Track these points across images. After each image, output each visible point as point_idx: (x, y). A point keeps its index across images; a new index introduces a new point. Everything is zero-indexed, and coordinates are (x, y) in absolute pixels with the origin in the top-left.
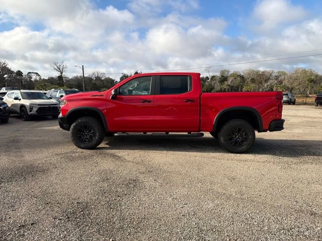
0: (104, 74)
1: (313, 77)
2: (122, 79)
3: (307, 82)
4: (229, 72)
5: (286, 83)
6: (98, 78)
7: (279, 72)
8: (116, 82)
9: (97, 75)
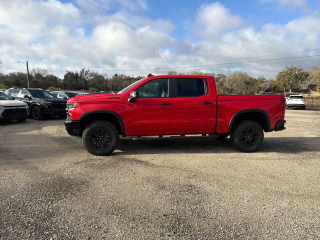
0: (46, 71)
1: (248, 80)
2: (66, 76)
3: (244, 84)
4: (176, 73)
5: (226, 84)
6: (39, 76)
7: (219, 75)
8: (60, 79)
9: (37, 72)
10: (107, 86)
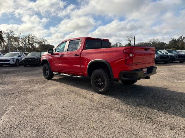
0: (158, 40)
2: (171, 42)
6: (154, 43)
8: (167, 44)
9: (153, 41)
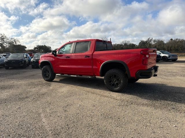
0: (129, 41)
2: (140, 43)
8: (137, 46)
9: (125, 43)
10: (164, 47)
